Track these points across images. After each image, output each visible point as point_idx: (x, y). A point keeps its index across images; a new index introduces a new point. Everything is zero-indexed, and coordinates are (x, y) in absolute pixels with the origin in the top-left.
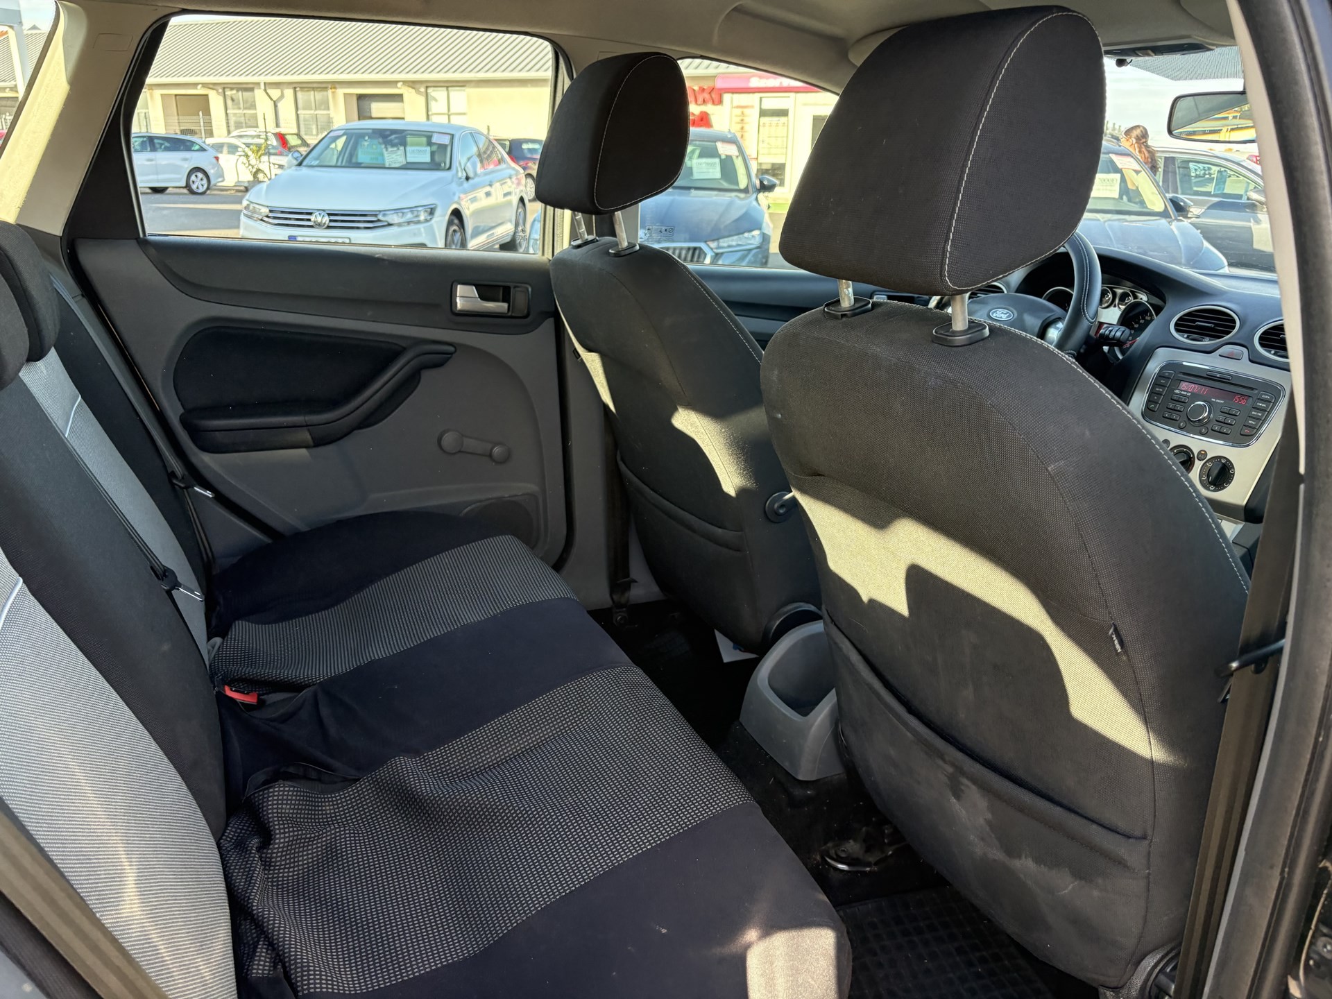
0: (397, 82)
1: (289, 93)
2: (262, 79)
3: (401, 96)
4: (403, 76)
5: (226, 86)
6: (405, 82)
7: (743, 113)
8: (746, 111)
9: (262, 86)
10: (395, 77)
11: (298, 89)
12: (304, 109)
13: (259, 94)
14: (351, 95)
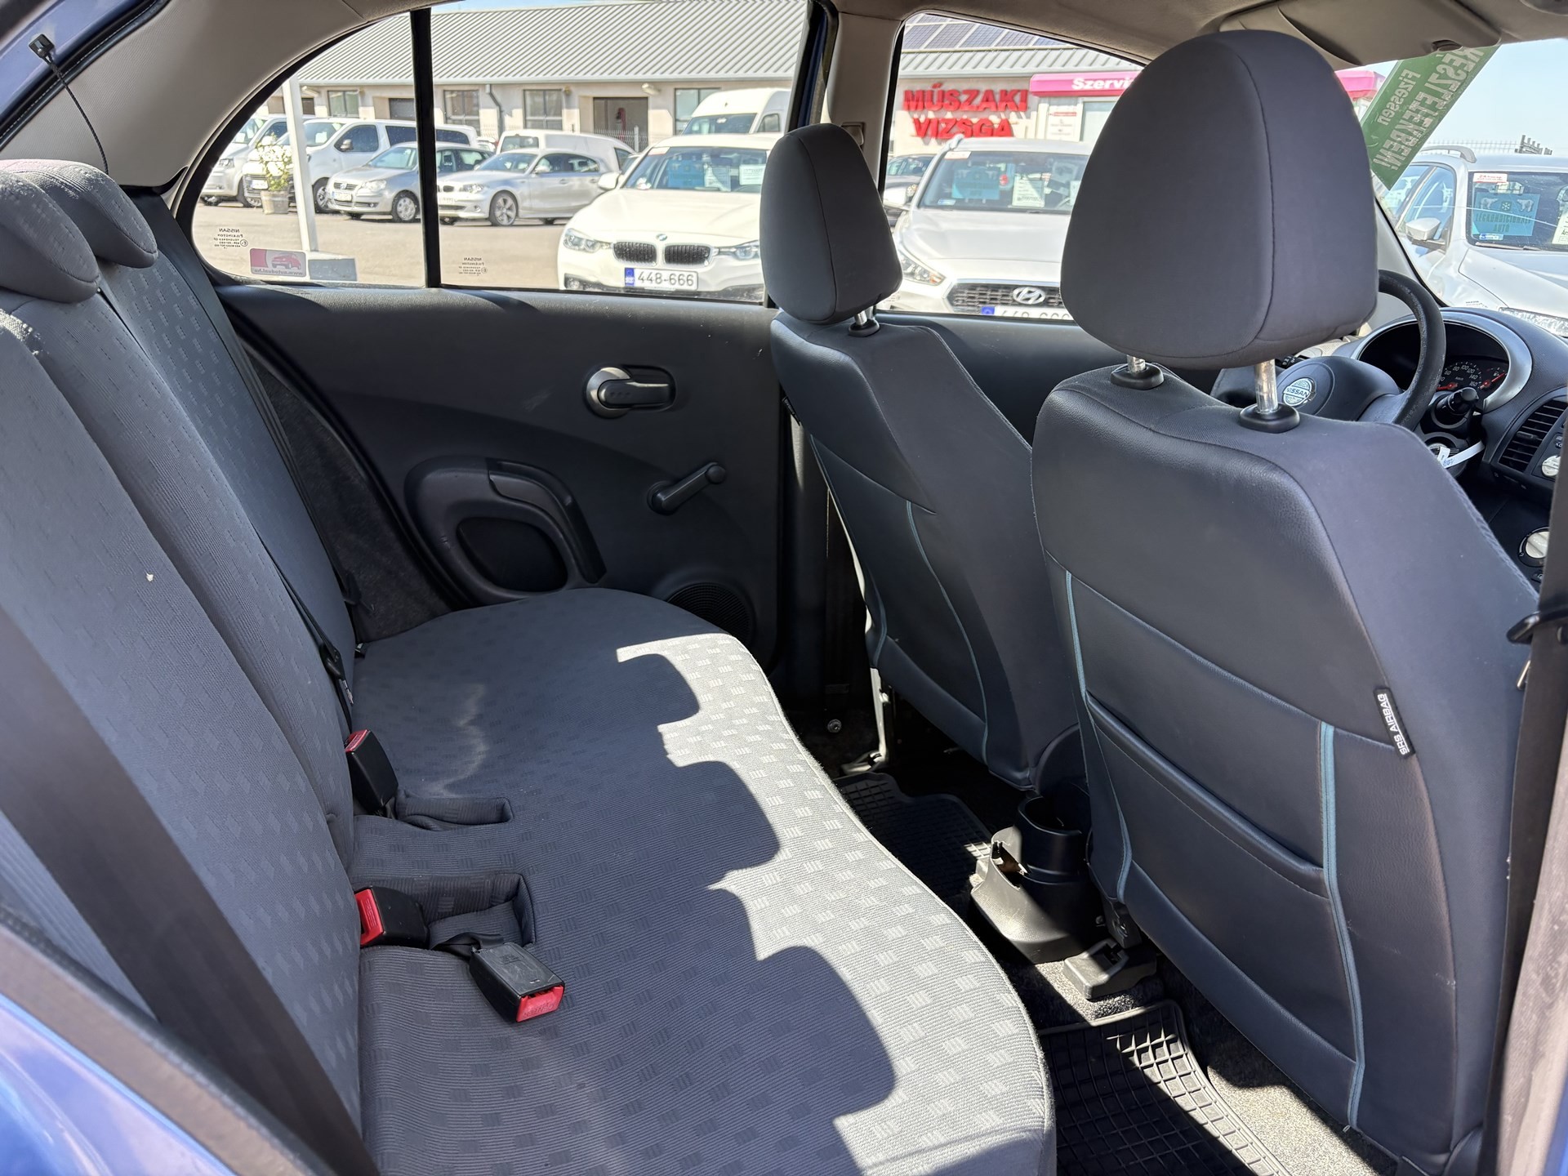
0: (640, 83)
1: (517, 96)
2: (488, 79)
3: (646, 98)
4: (649, 76)
5: (446, 88)
6: (648, 83)
7: (1061, 121)
8: (1067, 120)
9: (488, 87)
10: (640, 76)
11: (527, 93)
12: (532, 115)
13: (484, 98)
14: (585, 97)
